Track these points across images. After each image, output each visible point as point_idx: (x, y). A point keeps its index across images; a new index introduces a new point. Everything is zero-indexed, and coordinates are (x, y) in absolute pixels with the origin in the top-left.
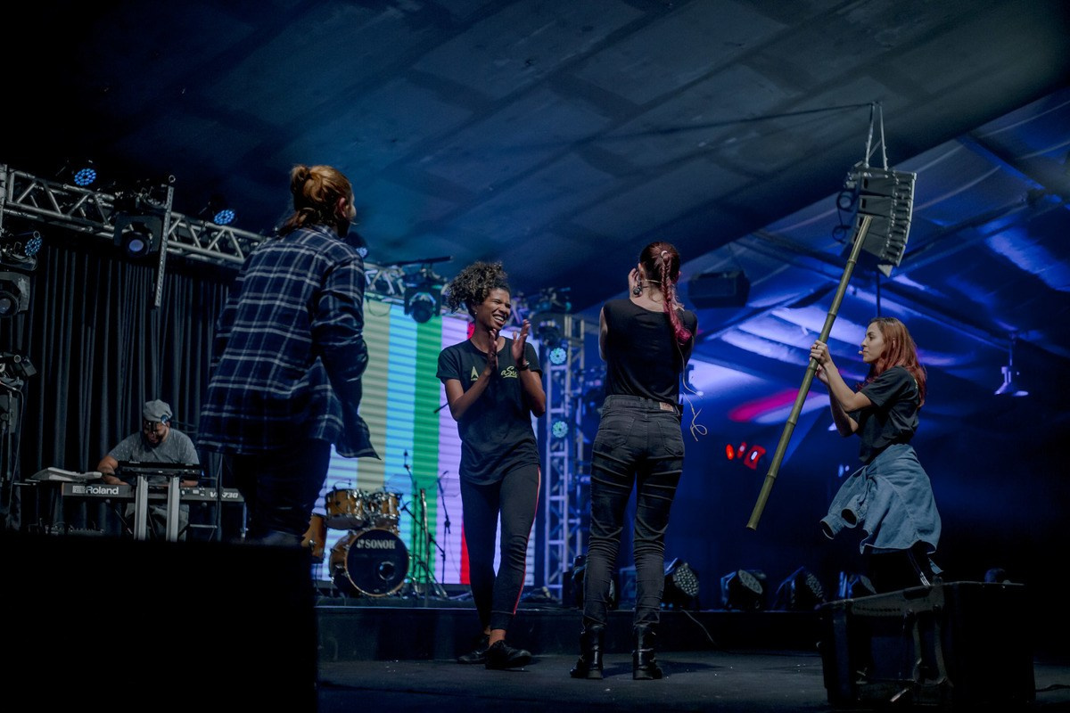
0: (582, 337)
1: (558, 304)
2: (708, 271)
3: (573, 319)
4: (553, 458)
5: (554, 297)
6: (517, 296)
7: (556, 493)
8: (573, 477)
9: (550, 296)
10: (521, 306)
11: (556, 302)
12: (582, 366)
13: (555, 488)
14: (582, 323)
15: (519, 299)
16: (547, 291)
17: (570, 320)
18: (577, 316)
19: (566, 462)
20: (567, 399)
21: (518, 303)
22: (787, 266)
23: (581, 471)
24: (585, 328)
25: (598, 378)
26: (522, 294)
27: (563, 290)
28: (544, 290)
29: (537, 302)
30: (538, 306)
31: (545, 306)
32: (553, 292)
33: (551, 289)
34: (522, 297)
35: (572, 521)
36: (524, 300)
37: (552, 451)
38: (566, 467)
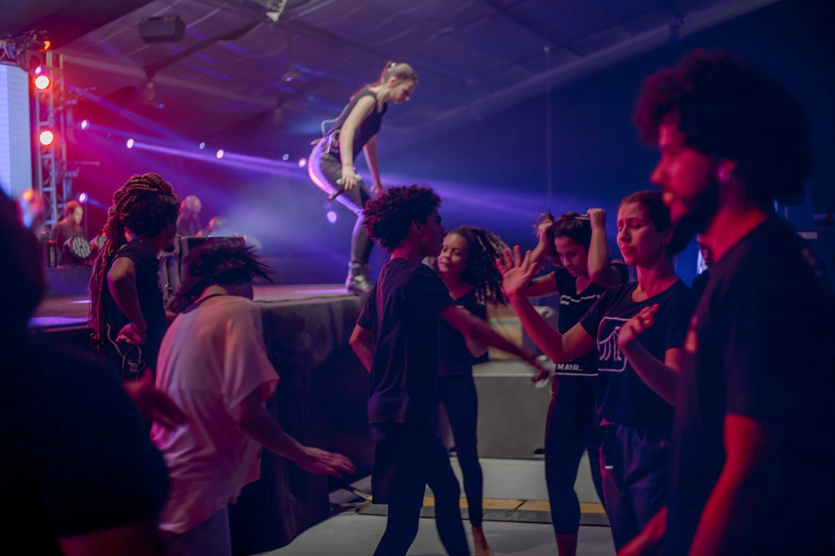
0: (61, 67)
1: (38, 43)
2: (155, 15)
3: (53, 53)
4: (43, 160)
5: (35, 37)
6: (6, 38)
7: (48, 185)
8: (59, 174)
9: (32, 37)
10: (9, 45)
11: (35, 41)
12: (62, 88)
13: (46, 182)
14: (61, 57)
15: (8, 40)
16: (29, 33)
17: (51, 54)
18: (56, 51)
19: (53, 162)
20: (51, 115)
21: (8, 43)
22: (216, 11)
23: (65, 168)
24: (63, 59)
25: (74, 98)
26: (10, 36)
27: (41, 32)
28: (27, 32)
29: (22, 42)
30: (22, 45)
31: (28, 45)
32: (34, 34)
33: (32, 32)
34: (11, 38)
35: (60, 206)
36: (13, 40)
37: (42, 154)
38: (53, 166)
